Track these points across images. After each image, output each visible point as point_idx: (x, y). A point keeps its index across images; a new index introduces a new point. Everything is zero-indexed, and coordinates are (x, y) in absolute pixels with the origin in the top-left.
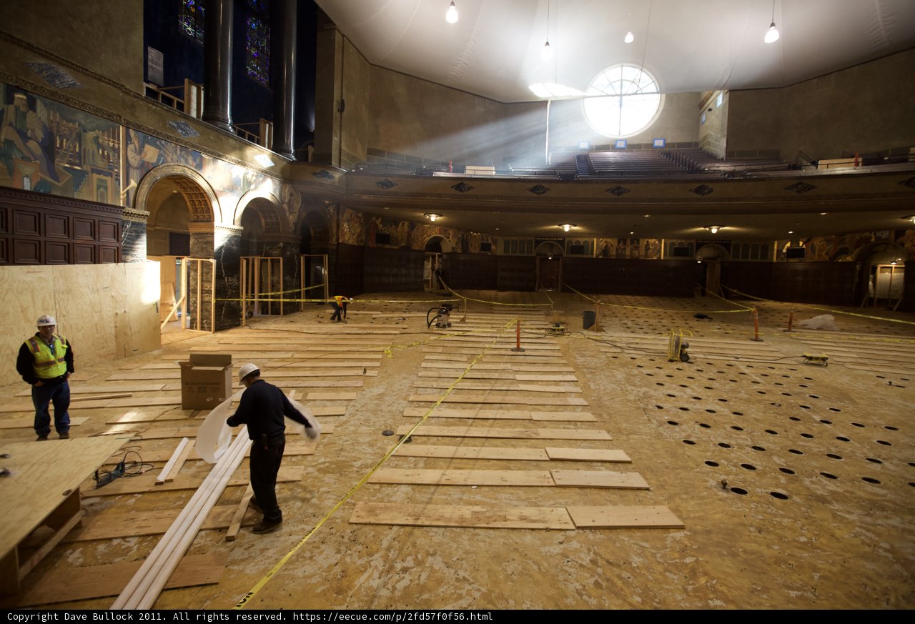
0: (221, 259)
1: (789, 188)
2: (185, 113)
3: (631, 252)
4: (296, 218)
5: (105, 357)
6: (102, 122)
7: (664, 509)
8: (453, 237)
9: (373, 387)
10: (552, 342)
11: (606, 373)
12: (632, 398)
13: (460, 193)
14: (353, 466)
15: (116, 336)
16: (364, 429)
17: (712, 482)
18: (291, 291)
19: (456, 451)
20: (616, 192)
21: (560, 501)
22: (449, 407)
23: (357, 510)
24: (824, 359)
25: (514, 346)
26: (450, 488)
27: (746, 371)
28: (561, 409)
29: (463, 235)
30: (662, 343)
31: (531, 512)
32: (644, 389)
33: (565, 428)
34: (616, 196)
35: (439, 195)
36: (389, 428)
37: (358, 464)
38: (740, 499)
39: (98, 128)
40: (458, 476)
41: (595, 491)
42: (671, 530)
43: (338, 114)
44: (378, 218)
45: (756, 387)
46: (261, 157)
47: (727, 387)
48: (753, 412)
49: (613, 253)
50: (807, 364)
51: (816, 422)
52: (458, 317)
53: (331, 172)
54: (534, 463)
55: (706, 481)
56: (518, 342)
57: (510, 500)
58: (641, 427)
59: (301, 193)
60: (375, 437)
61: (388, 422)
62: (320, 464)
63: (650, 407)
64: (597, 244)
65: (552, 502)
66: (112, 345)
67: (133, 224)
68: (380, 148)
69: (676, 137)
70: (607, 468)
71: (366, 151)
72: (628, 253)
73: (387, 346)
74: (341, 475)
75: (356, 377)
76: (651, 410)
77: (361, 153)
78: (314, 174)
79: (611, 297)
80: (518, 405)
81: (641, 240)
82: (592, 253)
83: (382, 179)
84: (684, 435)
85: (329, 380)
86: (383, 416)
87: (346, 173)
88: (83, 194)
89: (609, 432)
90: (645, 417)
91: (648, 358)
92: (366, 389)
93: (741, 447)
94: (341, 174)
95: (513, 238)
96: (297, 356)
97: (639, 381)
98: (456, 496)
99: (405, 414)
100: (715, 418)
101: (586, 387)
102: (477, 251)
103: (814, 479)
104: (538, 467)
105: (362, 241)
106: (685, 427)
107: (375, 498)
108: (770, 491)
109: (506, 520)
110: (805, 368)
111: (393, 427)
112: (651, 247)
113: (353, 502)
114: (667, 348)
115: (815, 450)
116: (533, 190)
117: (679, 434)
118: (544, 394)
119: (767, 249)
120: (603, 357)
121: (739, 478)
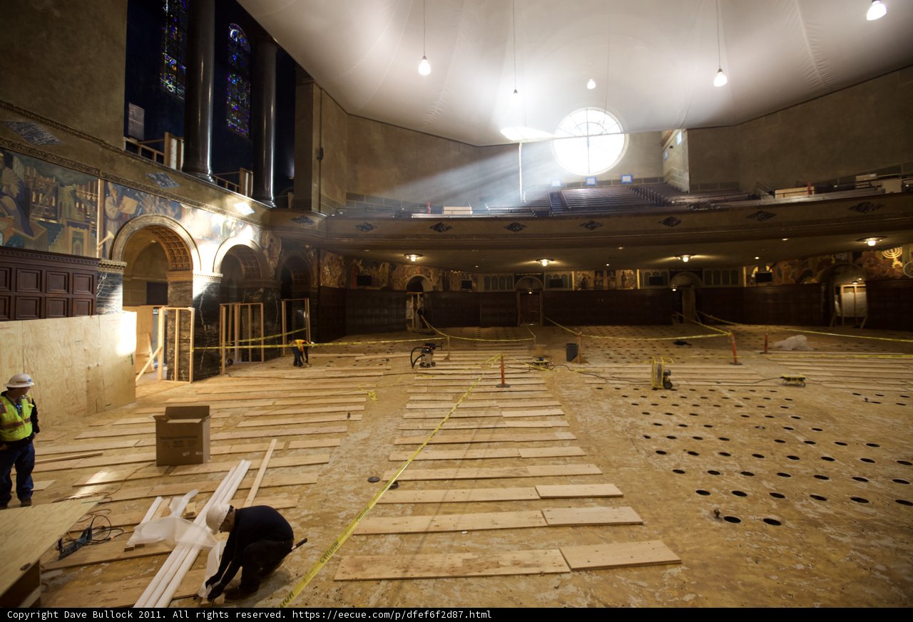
0: (200, 307)
1: (751, 217)
2: (165, 165)
3: (608, 284)
4: (277, 262)
5: (75, 414)
6: (80, 177)
7: (659, 543)
8: (434, 277)
9: (358, 431)
10: (537, 376)
11: (592, 405)
12: (619, 428)
13: (438, 233)
14: (338, 517)
15: (88, 392)
16: (348, 476)
17: (705, 512)
18: (272, 337)
19: (445, 495)
20: (590, 226)
21: (554, 542)
22: (436, 449)
23: (343, 565)
24: (801, 379)
25: (499, 382)
26: (440, 536)
27: (728, 395)
28: (548, 444)
29: (443, 274)
30: (645, 371)
31: (524, 556)
32: (631, 419)
33: (554, 464)
34: (590, 231)
35: (418, 236)
36: (374, 475)
37: (343, 514)
38: (734, 528)
39: (76, 182)
40: (447, 521)
41: (588, 529)
42: (668, 566)
43: (317, 162)
44: (358, 260)
45: (739, 410)
46: (241, 204)
47: (712, 413)
48: (739, 436)
49: (591, 285)
50: (786, 385)
51: (801, 443)
52: (442, 355)
53: (311, 218)
54: (525, 503)
55: (699, 511)
56: (503, 378)
57: (502, 544)
58: (630, 458)
59: (282, 238)
60: (360, 485)
61: (374, 468)
62: (303, 517)
63: (638, 437)
64: (575, 277)
65: (545, 544)
66: (83, 401)
67: (109, 275)
68: (359, 192)
69: (643, 173)
70: (599, 504)
71: (345, 195)
72: (605, 284)
73: (372, 388)
74: (326, 527)
75: (340, 422)
76: (639, 440)
77: (340, 198)
78: (295, 220)
79: (593, 328)
80: (505, 443)
81: (617, 272)
82: (571, 287)
83: (362, 222)
84: (673, 464)
85: (312, 427)
86: (369, 462)
87: (326, 218)
88: (58, 248)
89: (598, 466)
90: (634, 448)
91: (632, 387)
92: (351, 435)
93: (730, 473)
94: (321, 219)
95: (493, 275)
96: (278, 403)
97: (625, 412)
98: (447, 544)
99: (391, 458)
100: (703, 445)
101: (573, 420)
102: (458, 289)
103: (804, 502)
104: (530, 508)
105: (343, 284)
106: (673, 456)
107: (361, 551)
108: (763, 518)
109: (498, 566)
110: (784, 389)
111: (379, 473)
112: (627, 278)
113: (338, 556)
114: (650, 376)
115: (803, 472)
116: (511, 227)
117: (668, 463)
118: (531, 430)
119: (736, 275)
120: (588, 388)
121: (732, 506)
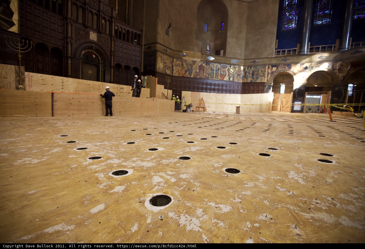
0: (296, 92)
15: (260, 108)
39: (262, 68)
53: (361, 50)
67: (268, 85)
88: (258, 81)
